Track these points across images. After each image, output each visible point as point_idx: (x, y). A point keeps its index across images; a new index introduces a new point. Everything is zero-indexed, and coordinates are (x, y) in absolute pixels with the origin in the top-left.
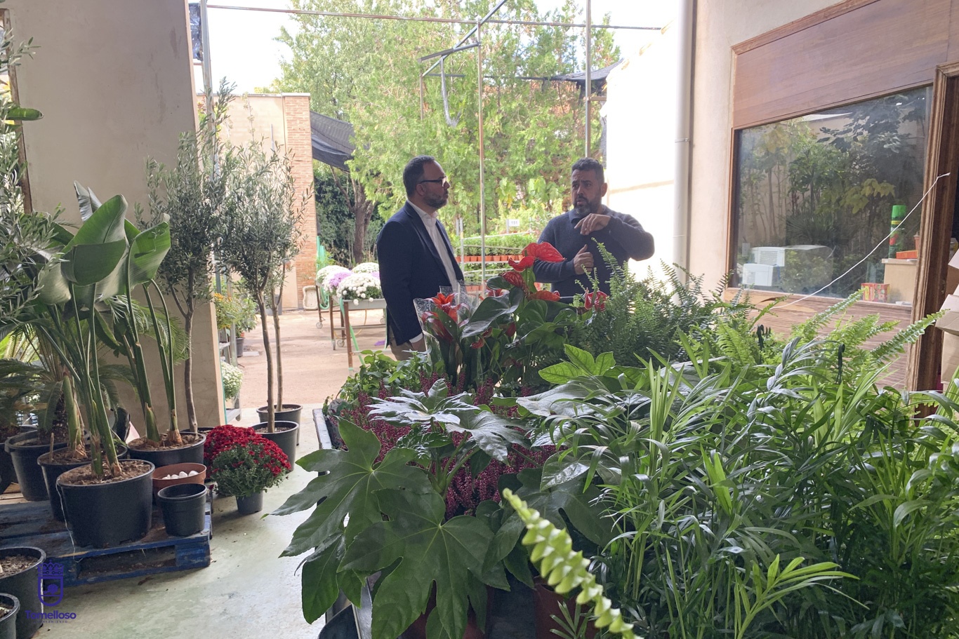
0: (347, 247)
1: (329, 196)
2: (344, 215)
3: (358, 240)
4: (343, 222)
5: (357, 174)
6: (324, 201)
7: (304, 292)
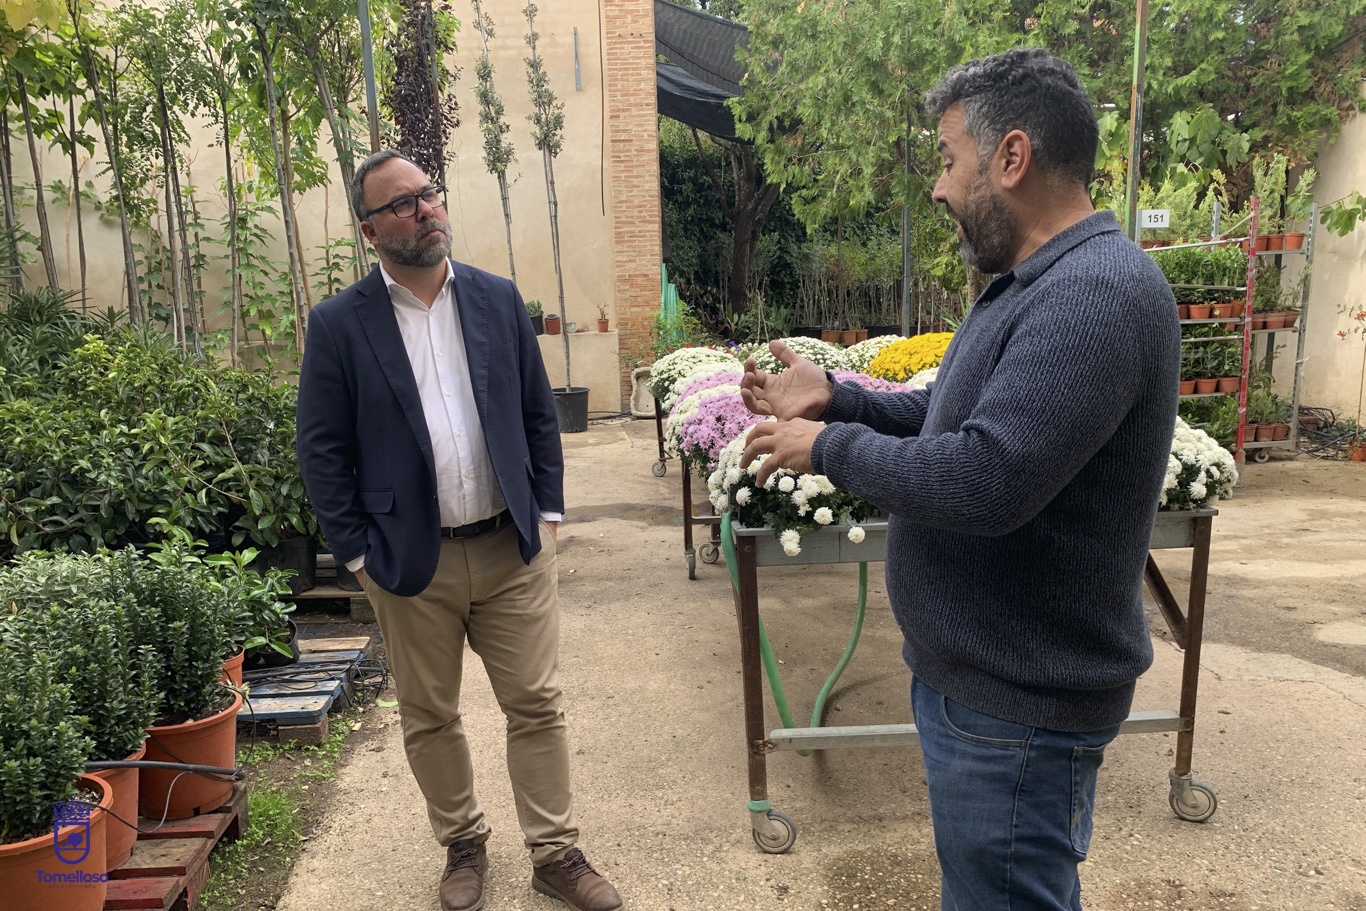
0: (717, 283)
1: (687, 188)
2: (713, 225)
3: (738, 269)
4: (712, 238)
5: (748, 127)
6: (680, 199)
7: (634, 382)
